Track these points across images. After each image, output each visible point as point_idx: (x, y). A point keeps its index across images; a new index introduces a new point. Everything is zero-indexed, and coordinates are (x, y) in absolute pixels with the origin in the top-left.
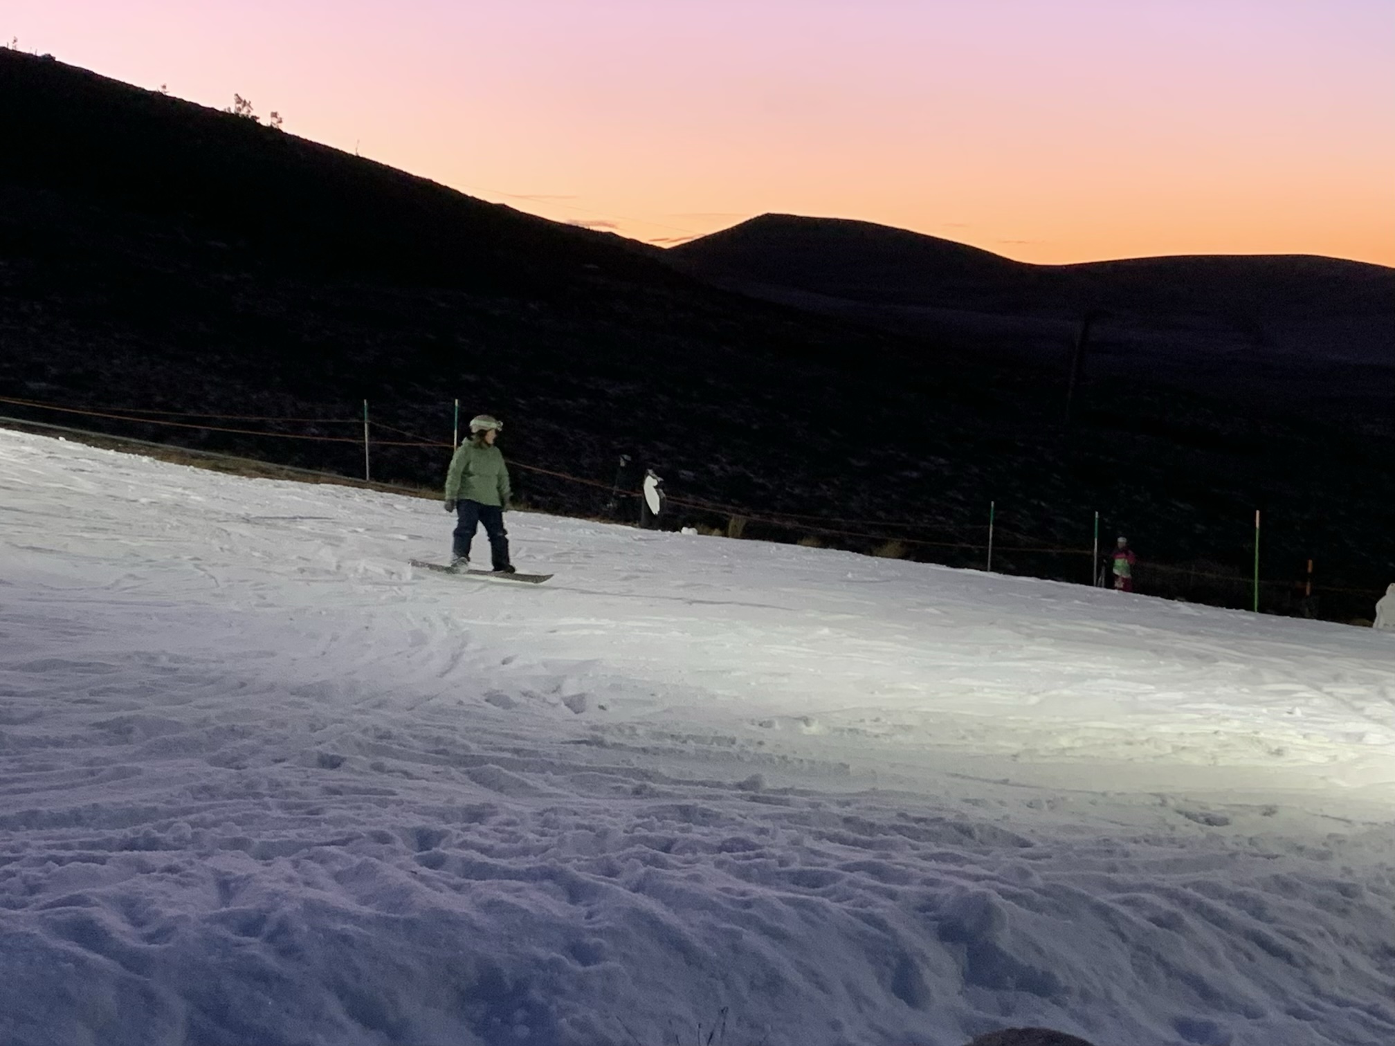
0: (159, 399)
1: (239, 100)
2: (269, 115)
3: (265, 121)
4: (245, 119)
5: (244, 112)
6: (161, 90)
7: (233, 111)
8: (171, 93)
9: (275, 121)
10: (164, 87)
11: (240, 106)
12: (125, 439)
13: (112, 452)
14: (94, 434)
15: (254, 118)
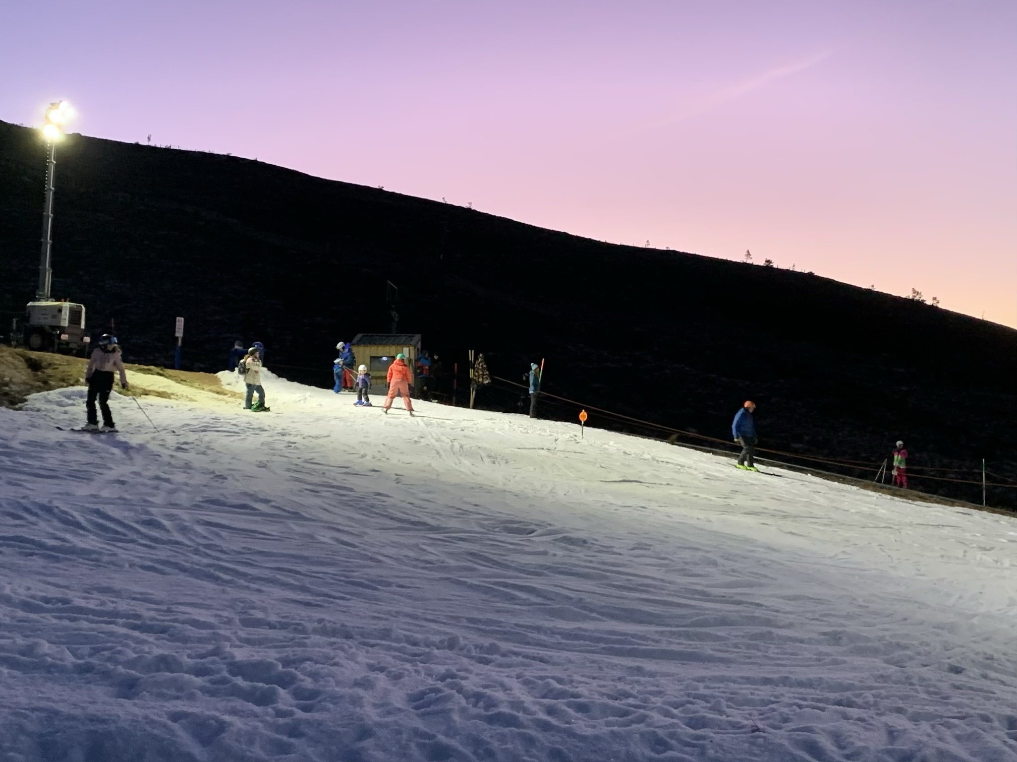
0: (863, 455)
1: (914, 292)
2: (932, 299)
3: (929, 302)
4: (918, 301)
5: (917, 298)
6: (871, 288)
7: (911, 298)
8: (877, 289)
9: (935, 302)
10: (873, 286)
11: (915, 294)
12: (844, 476)
13: (836, 483)
14: (827, 473)
15: (923, 301)
